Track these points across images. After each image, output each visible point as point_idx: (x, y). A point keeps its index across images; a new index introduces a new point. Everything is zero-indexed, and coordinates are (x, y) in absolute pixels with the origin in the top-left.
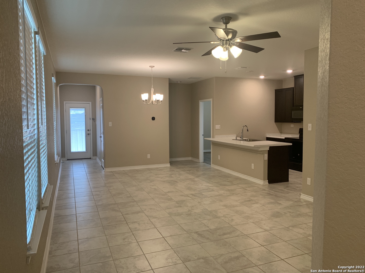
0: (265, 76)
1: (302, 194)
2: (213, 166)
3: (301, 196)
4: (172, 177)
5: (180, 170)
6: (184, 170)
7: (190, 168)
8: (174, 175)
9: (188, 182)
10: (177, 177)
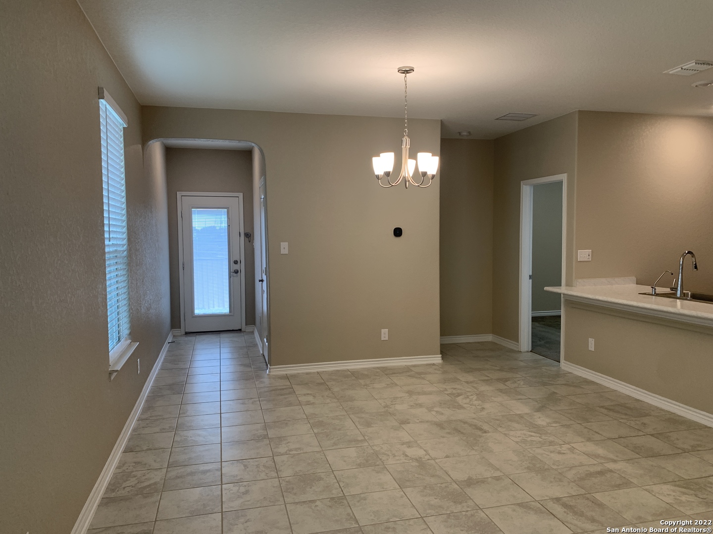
2: (565, 366)
4: (461, 407)
5: (475, 380)
6: (487, 378)
7: (501, 370)
8: (464, 400)
9: (517, 430)
10: (474, 405)
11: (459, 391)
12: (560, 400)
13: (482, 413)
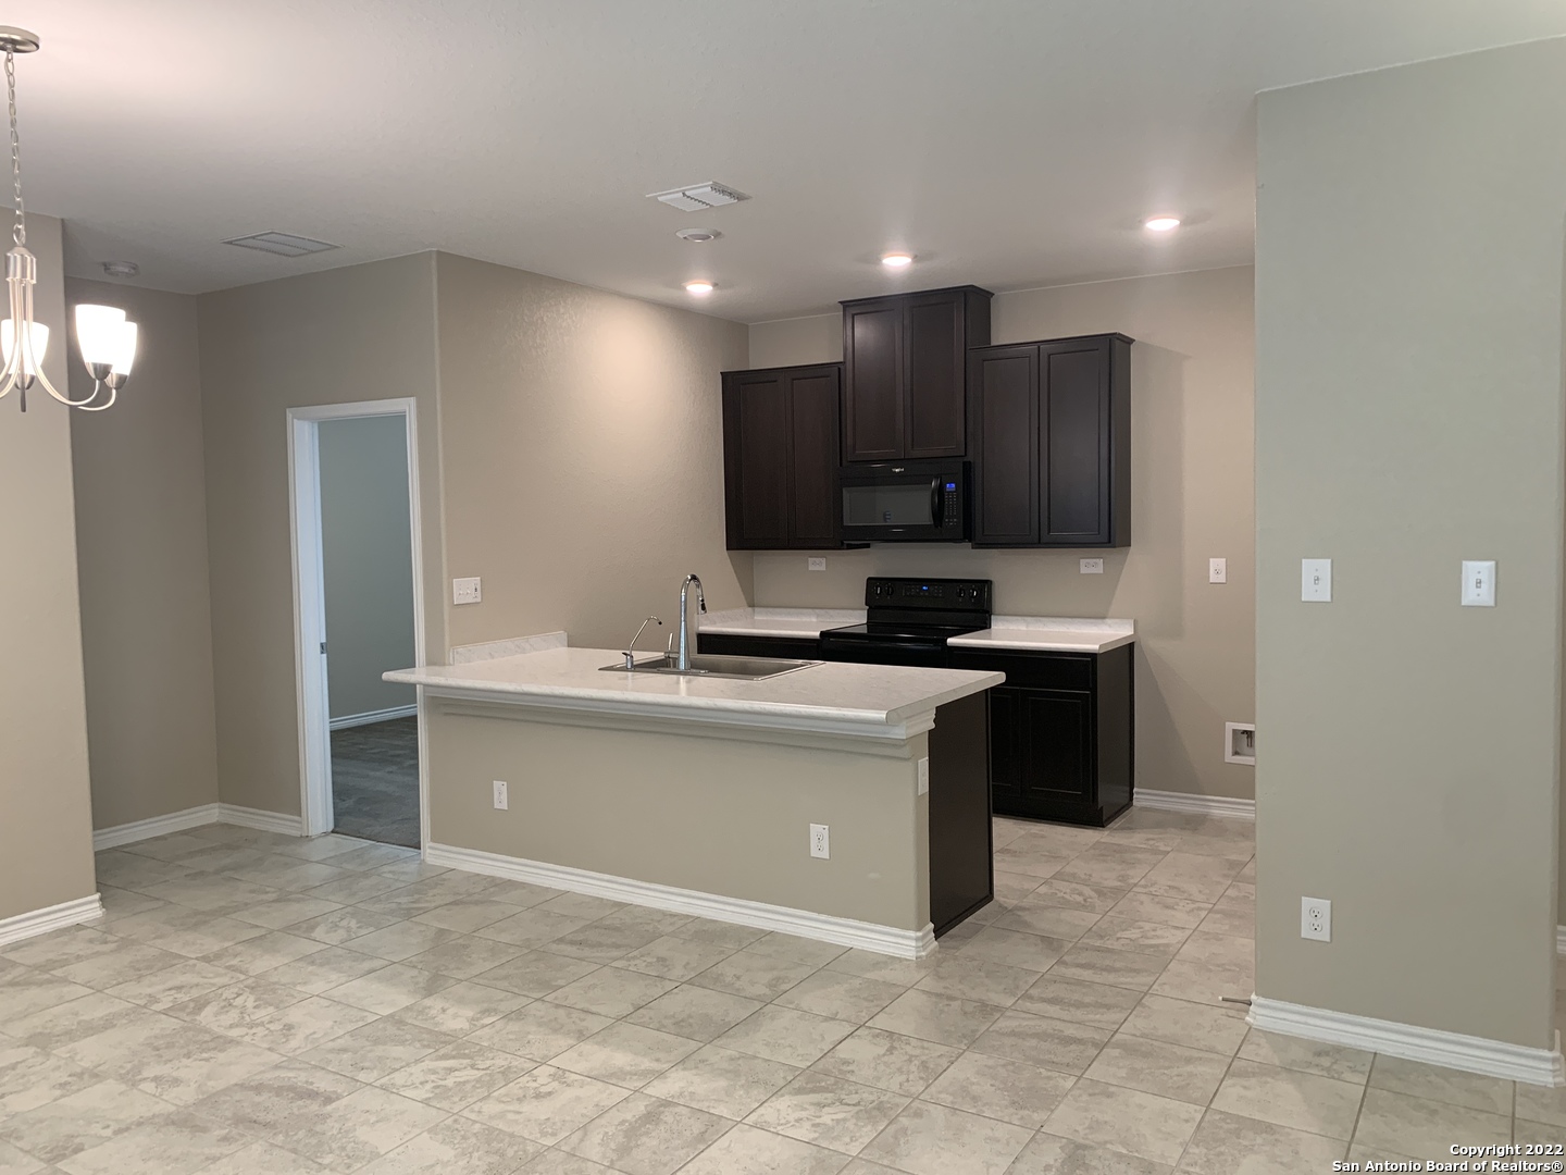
0: (715, 285)
1: (1253, 997)
2: (433, 853)
3: (1247, 1012)
4: (222, 1043)
5: (226, 944)
6: (255, 933)
7: (283, 899)
8: (223, 1017)
9: (408, 1065)
10: (257, 1025)
11: (195, 993)
12: (465, 947)
13: (293, 1043)
